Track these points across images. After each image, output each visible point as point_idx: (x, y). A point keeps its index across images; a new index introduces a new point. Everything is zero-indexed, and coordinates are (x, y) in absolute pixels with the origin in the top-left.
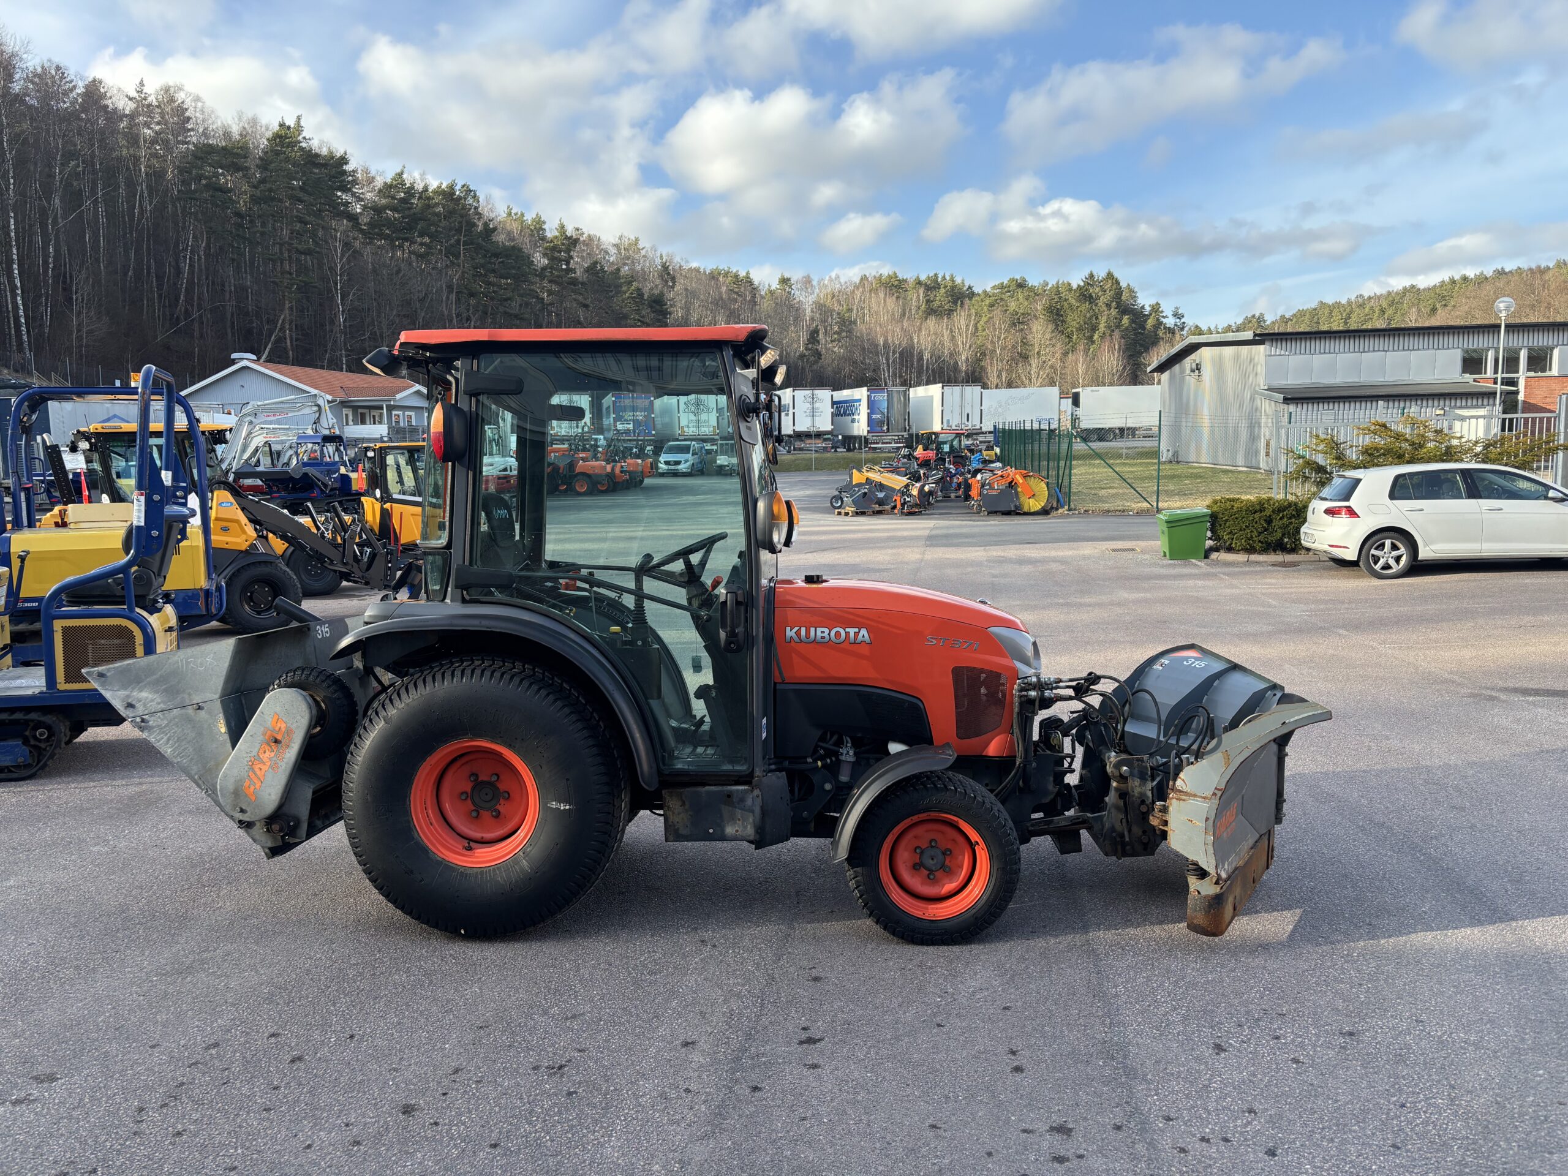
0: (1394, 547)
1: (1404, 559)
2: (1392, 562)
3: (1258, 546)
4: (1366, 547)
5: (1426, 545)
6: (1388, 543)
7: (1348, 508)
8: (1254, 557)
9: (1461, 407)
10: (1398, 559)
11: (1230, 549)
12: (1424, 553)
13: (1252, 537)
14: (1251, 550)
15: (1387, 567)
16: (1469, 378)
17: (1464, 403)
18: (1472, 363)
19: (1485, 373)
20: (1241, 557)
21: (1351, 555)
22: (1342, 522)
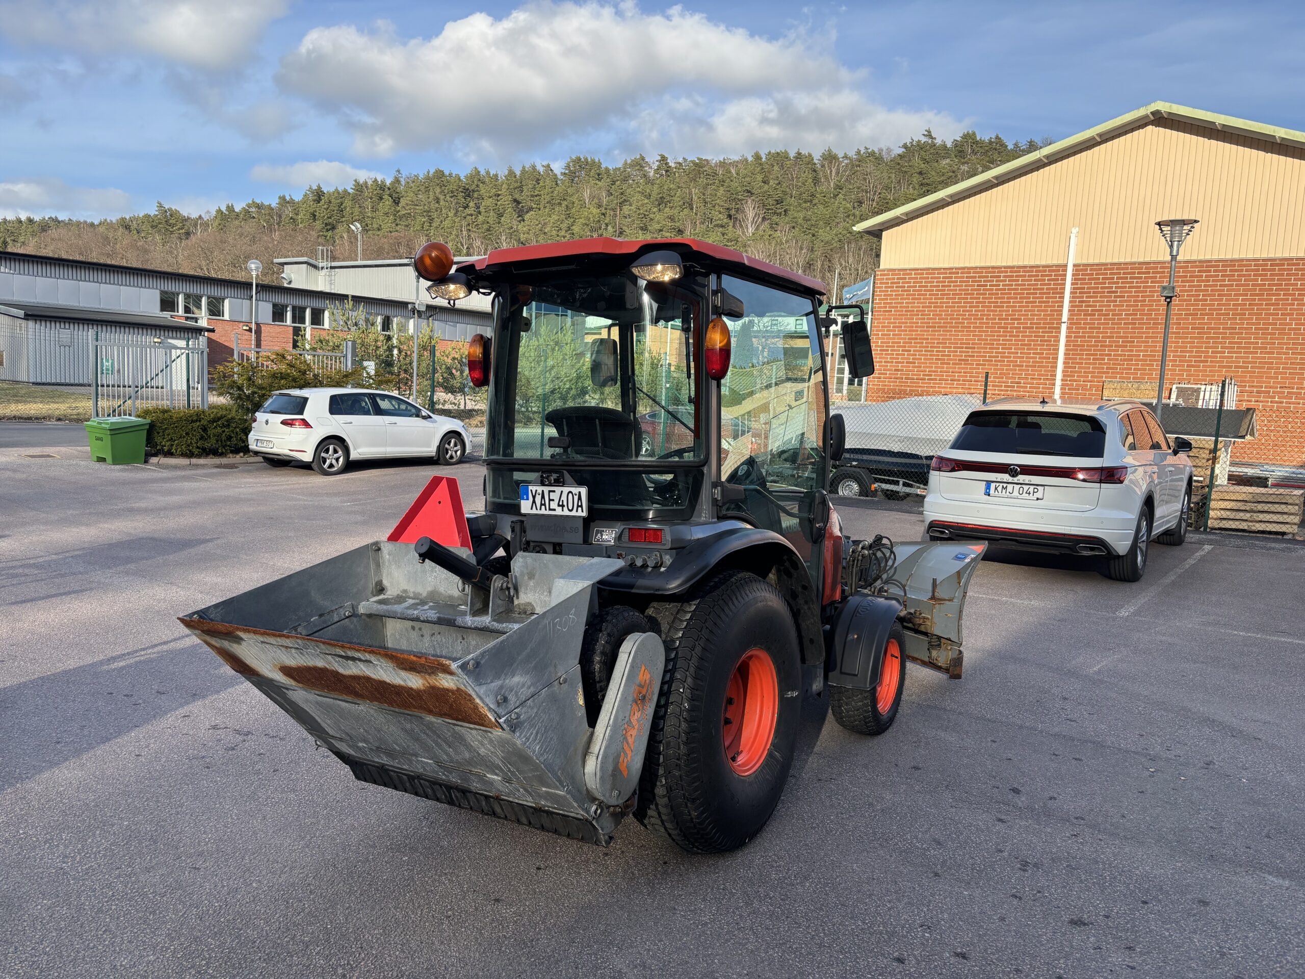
0: (335, 451)
1: (341, 460)
2: (334, 462)
3: (196, 451)
4: (318, 451)
5: (355, 449)
6: (331, 447)
7: (303, 420)
8: (194, 461)
9: (172, 338)
10: (337, 460)
11: (169, 454)
12: (354, 455)
13: (191, 443)
14: (191, 455)
15: (331, 466)
16: (167, 314)
17: (170, 335)
18: (168, 304)
19: (178, 312)
20: (184, 461)
21: (308, 457)
22: (298, 432)
